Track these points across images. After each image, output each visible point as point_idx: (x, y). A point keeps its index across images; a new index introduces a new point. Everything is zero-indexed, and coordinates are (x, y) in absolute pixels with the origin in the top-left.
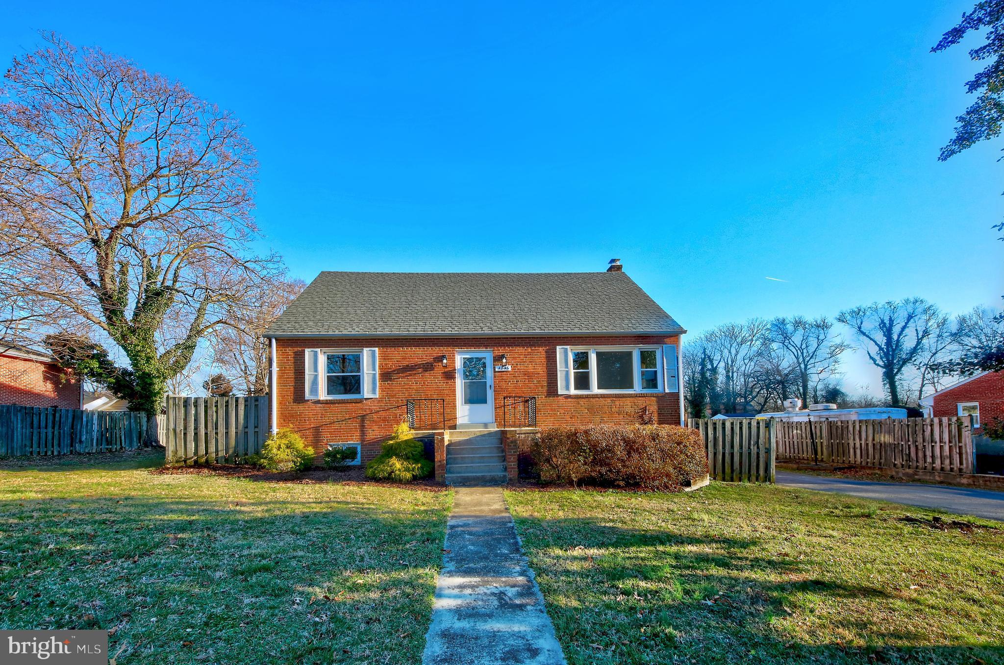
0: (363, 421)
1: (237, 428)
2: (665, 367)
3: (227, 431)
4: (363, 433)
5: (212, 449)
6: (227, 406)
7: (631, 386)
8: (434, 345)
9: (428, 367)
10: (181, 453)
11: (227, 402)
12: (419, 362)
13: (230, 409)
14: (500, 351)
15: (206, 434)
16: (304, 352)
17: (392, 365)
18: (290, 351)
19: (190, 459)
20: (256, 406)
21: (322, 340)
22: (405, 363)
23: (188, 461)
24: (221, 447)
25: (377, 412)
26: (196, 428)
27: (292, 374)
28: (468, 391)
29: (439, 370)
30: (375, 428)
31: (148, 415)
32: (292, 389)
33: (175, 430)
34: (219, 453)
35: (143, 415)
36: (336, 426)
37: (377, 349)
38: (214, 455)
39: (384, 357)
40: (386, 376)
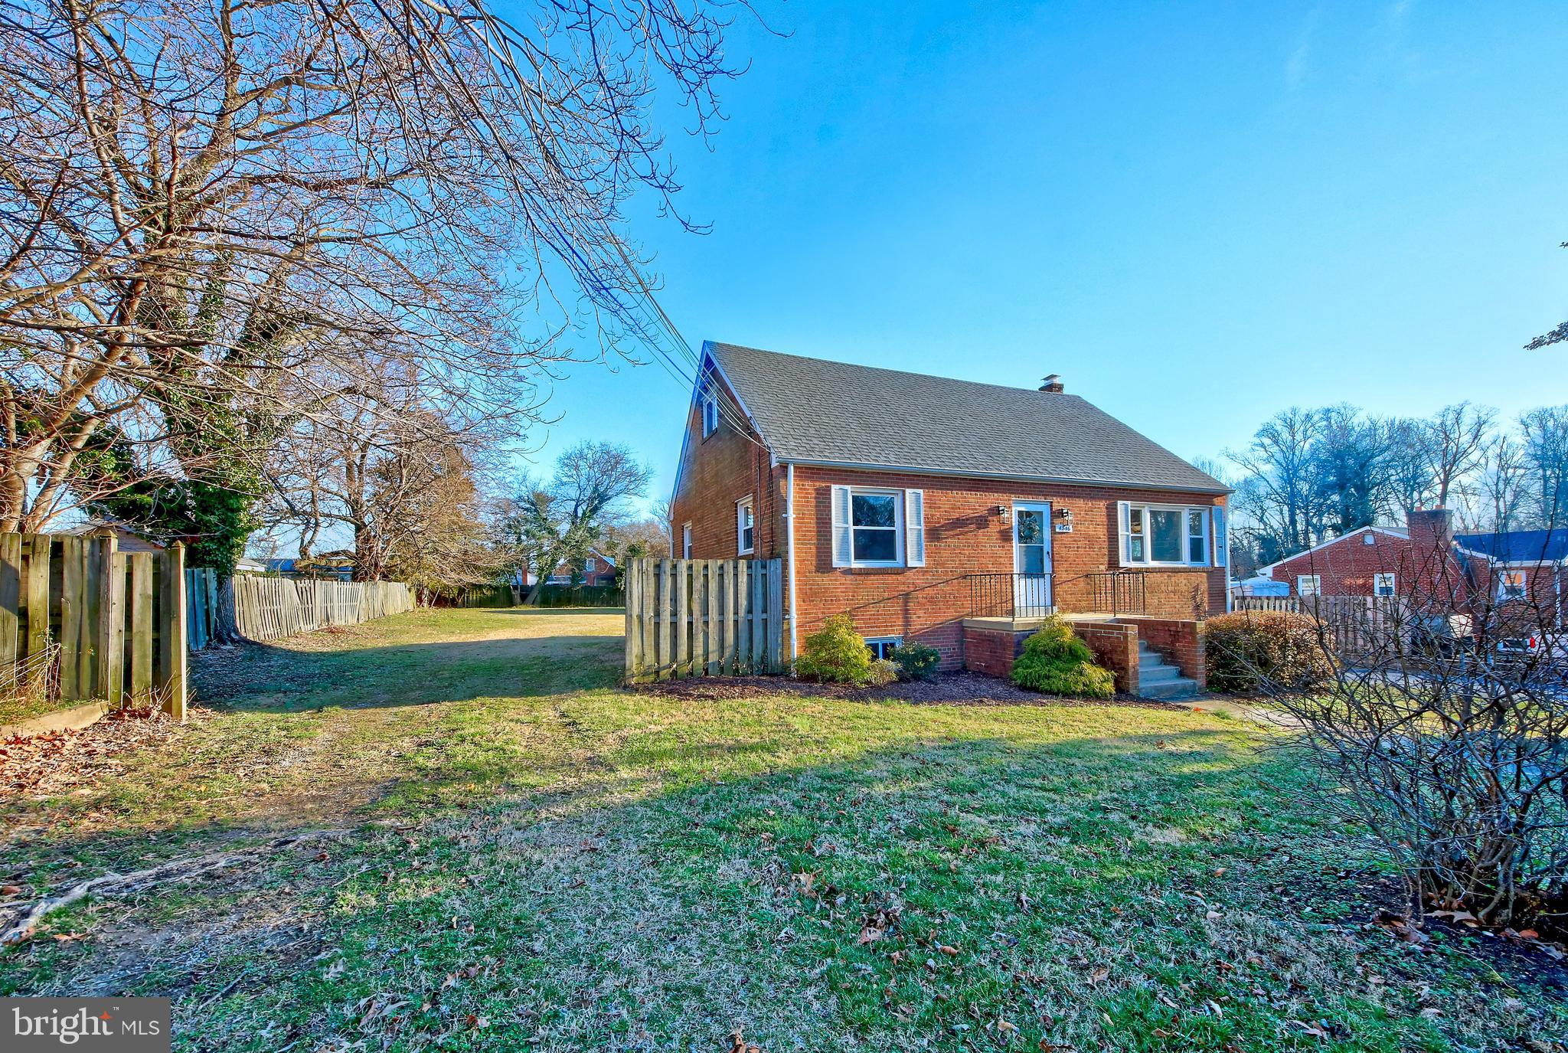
0: (906, 602)
1: (736, 613)
2: (1215, 535)
3: (721, 618)
4: (907, 622)
5: (699, 651)
6: (721, 576)
7: (1177, 557)
8: (989, 490)
9: (982, 522)
10: (650, 658)
11: (722, 567)
12: (970, 513)
13: (726, 581)
14: (1059, 504)
15: (690, 624)
16: (829, 489)
17: (941, 516)
18: (810, 486)
19: (664, 668)
20: (764, 575)
21: (852, 471)
22: (955, 515)
23: (662, 673)
24: (713, 646)
25: (923, 589)
26: (674, 614)
27: (812, 524)
28: (1024, 558)
29: (994, 528)
30: (921, 613)
31: (219, 576)
32: (814, 550)
33: (641, 618)
34: (710, 656)
35: (211, 574)
36: (872, 610)
37: (921, 491)
38: (701, 660)
39: (931, 505)
40: (934, 534)
